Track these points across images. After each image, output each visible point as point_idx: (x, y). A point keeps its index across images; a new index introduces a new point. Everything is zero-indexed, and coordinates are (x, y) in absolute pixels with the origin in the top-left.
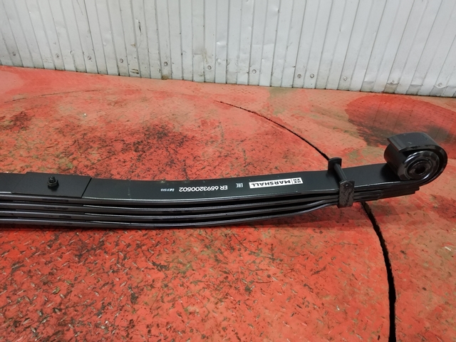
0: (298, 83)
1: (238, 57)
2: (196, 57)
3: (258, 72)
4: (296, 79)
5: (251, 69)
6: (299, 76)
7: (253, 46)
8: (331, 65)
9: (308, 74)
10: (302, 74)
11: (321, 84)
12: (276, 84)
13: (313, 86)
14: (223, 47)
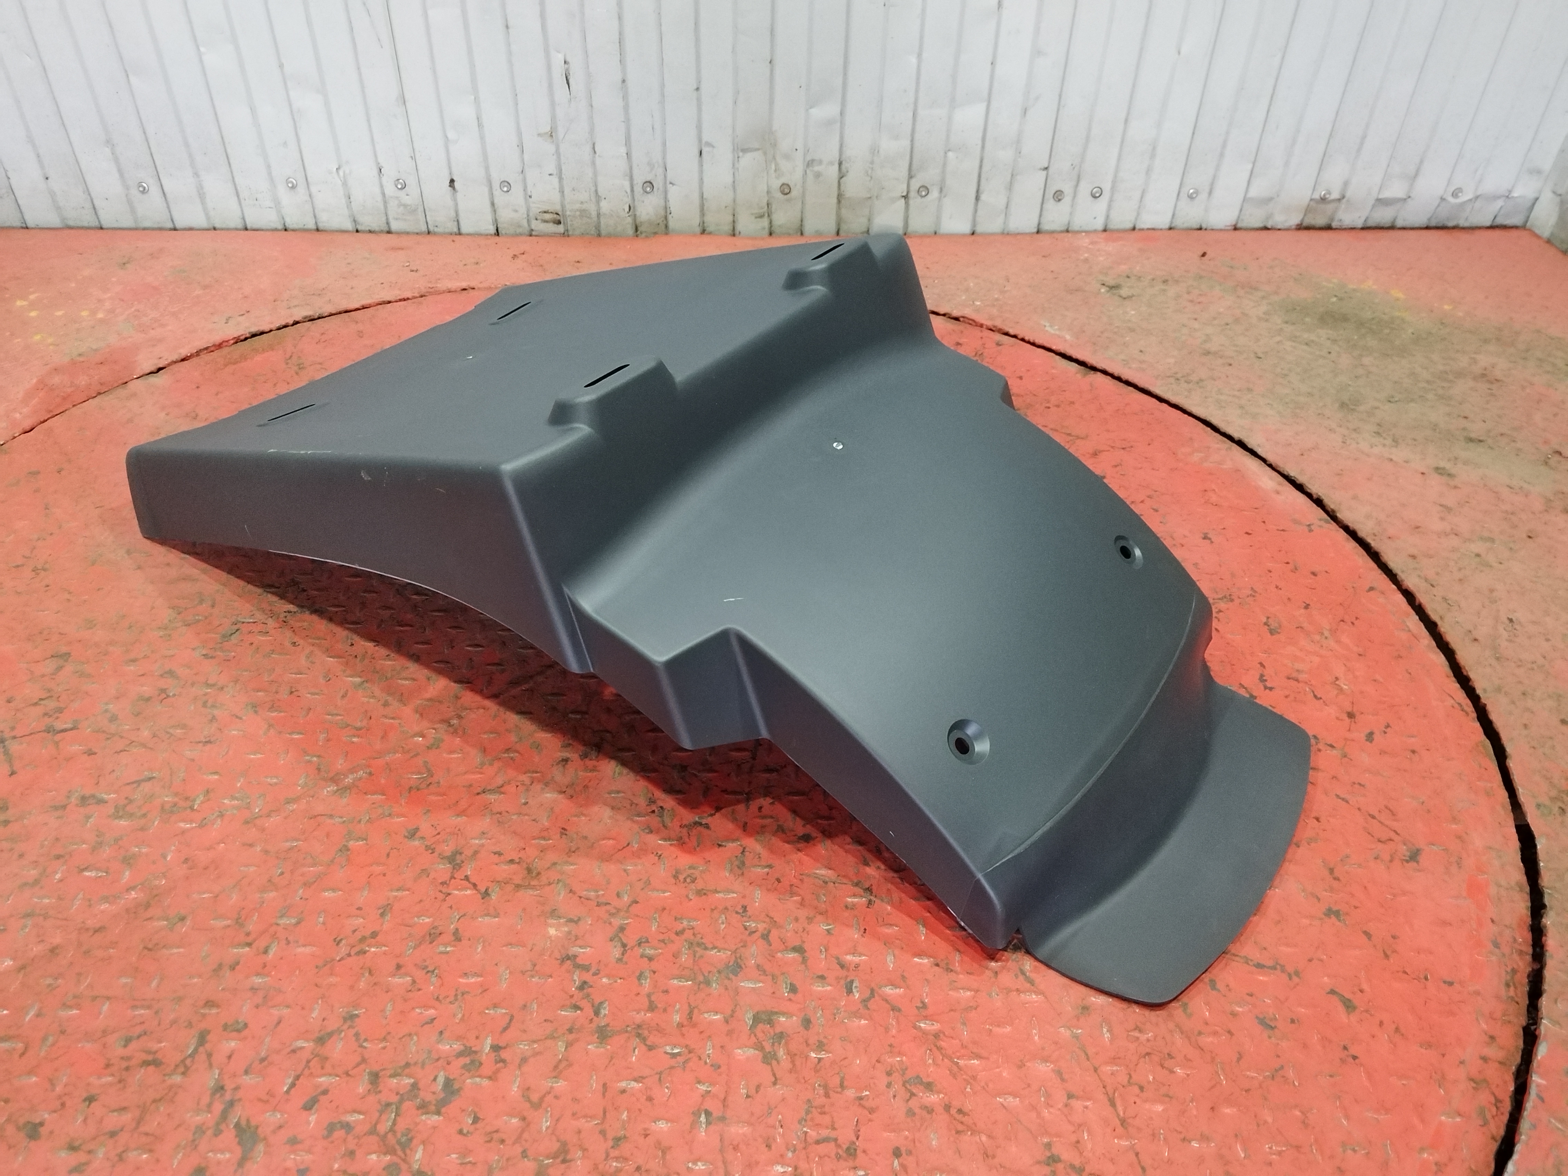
0: (1056, 216)
1: (874, 150)
3: (934, 194)
4: (1050, 204)
5: (915, 184)
6: (1058, 196)
7: (921, 112)
8: (1153, 156)
9: (1085, 189)
10: (1067, 189)
11: (1123, 215)
12: (990, 225)
13: (1099, 225)
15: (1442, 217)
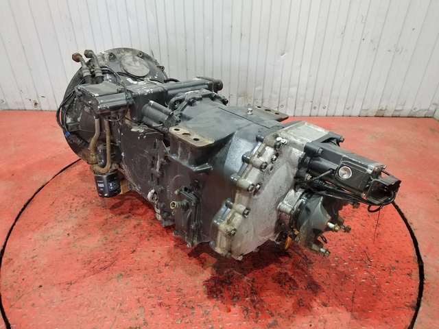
0: (314, 113)
1: (271, 97)
2: (240, 99)
3: (285, 107)
4: (313, 109)
5: (280, 105)
6: (315, 108)
7: (282, 89)
8: (338, 99)
9: (321, 106)
10: (317, 106)
11: (331, 113)
12: (298, 114)
13: (325, 115)
14: (260, 91)
15: (411, 114)
